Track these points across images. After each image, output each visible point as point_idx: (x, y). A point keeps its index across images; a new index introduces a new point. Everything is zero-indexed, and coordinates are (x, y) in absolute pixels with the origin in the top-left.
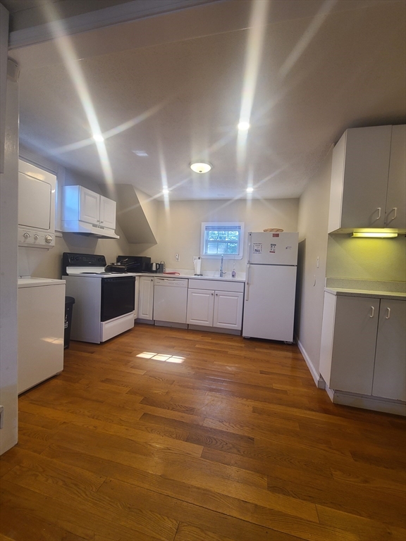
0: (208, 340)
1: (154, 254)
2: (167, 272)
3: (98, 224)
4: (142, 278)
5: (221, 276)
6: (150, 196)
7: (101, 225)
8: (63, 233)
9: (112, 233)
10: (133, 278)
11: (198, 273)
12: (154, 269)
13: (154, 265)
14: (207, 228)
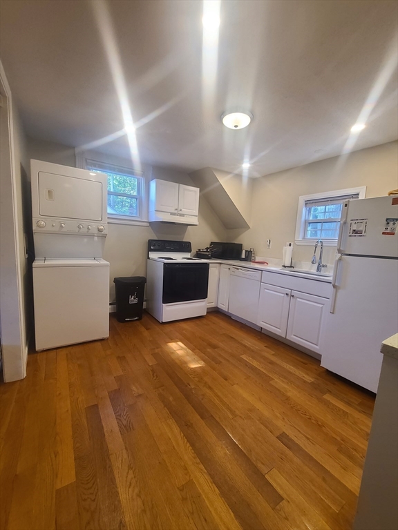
0: (269, 354)
1: (246, 240)
2: (257, 260)
3: (176, 212)
4: (222, 265)
5: (318, 270)
6: (229, 173)
7: (180, 212)
8: (150, 223)
9: (194, 221)
10: (207, 265)
11: (288, 264)
12: (243, 256)
13: (244, 252)
14: (307, 203)
